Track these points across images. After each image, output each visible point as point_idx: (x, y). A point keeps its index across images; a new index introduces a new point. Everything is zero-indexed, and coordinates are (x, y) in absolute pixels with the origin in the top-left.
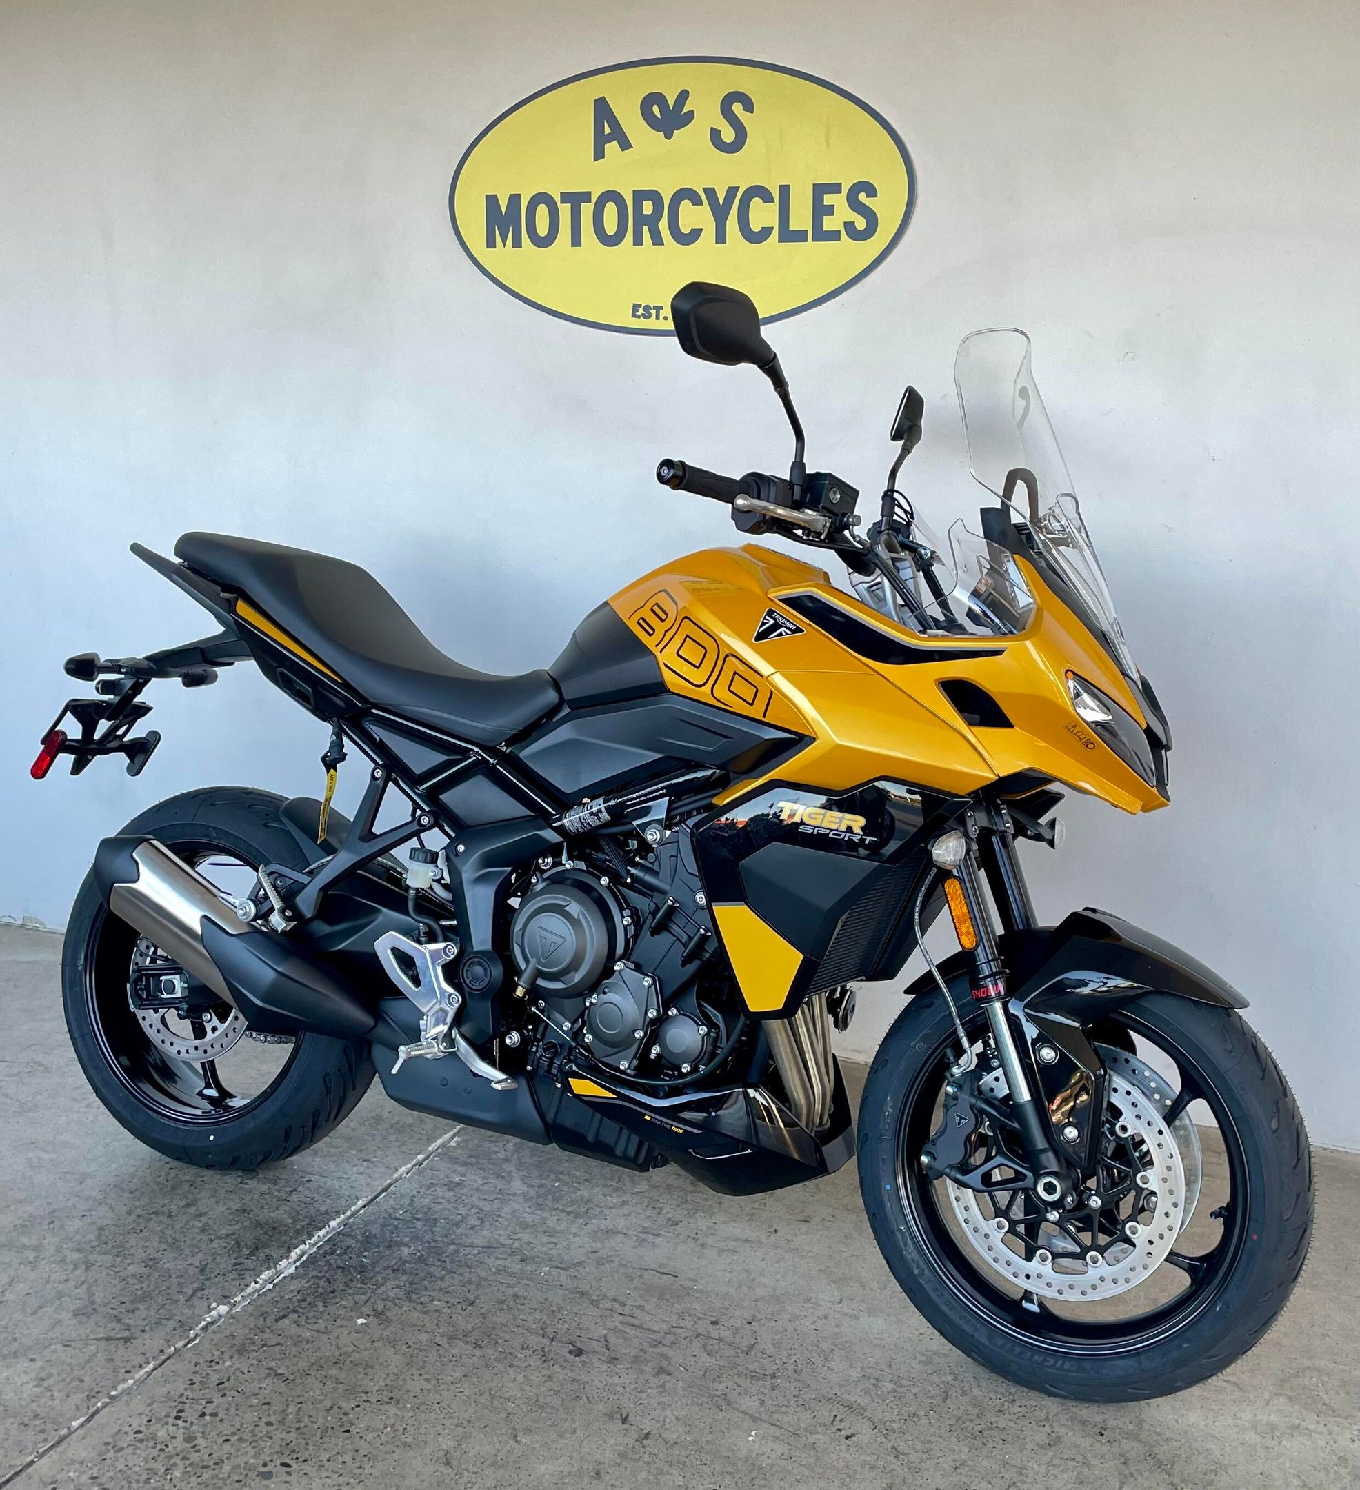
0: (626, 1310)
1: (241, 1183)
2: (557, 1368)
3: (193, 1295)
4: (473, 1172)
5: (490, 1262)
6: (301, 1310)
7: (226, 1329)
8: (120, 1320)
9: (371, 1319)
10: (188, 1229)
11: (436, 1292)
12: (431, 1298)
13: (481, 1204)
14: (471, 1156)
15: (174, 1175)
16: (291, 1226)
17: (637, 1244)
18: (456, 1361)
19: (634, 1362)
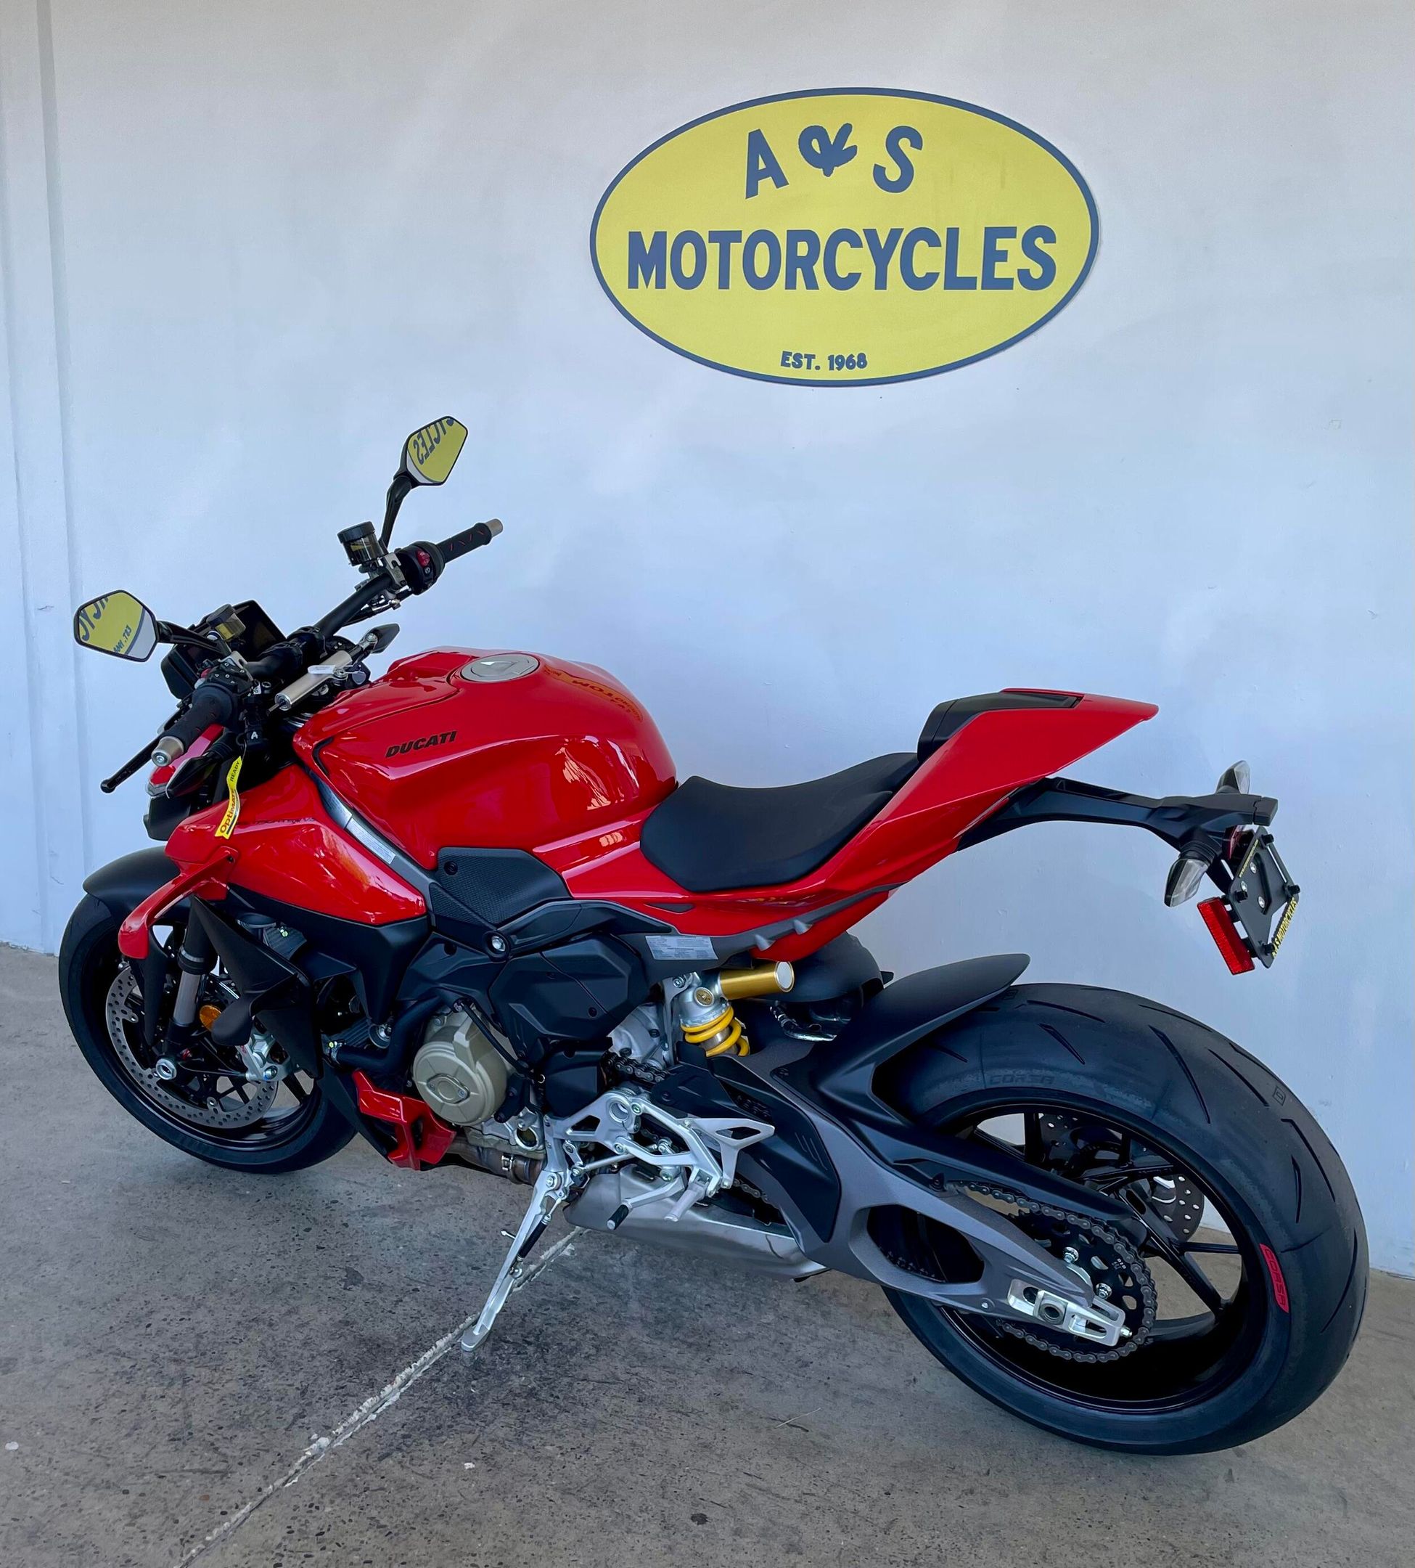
0: (752, 1470)
1: (345, 1289)
2: (678, 1537)
3: (293, 1423)
4: (588, 1289)
5: (605, 1401)
6: (405, 1448)
7: (327, 1467)
8: (217, 1449)
9: (479, 1463)
10: (289, 1342)
11: (549, 1434)
12: (542, 1441)
13: (596, 1329)
14: (585, 1269)
15: (274, 1275)
16: (396, 1344)
17: (763, 1387)
18: (569, 1522)
19: (764, 1536)
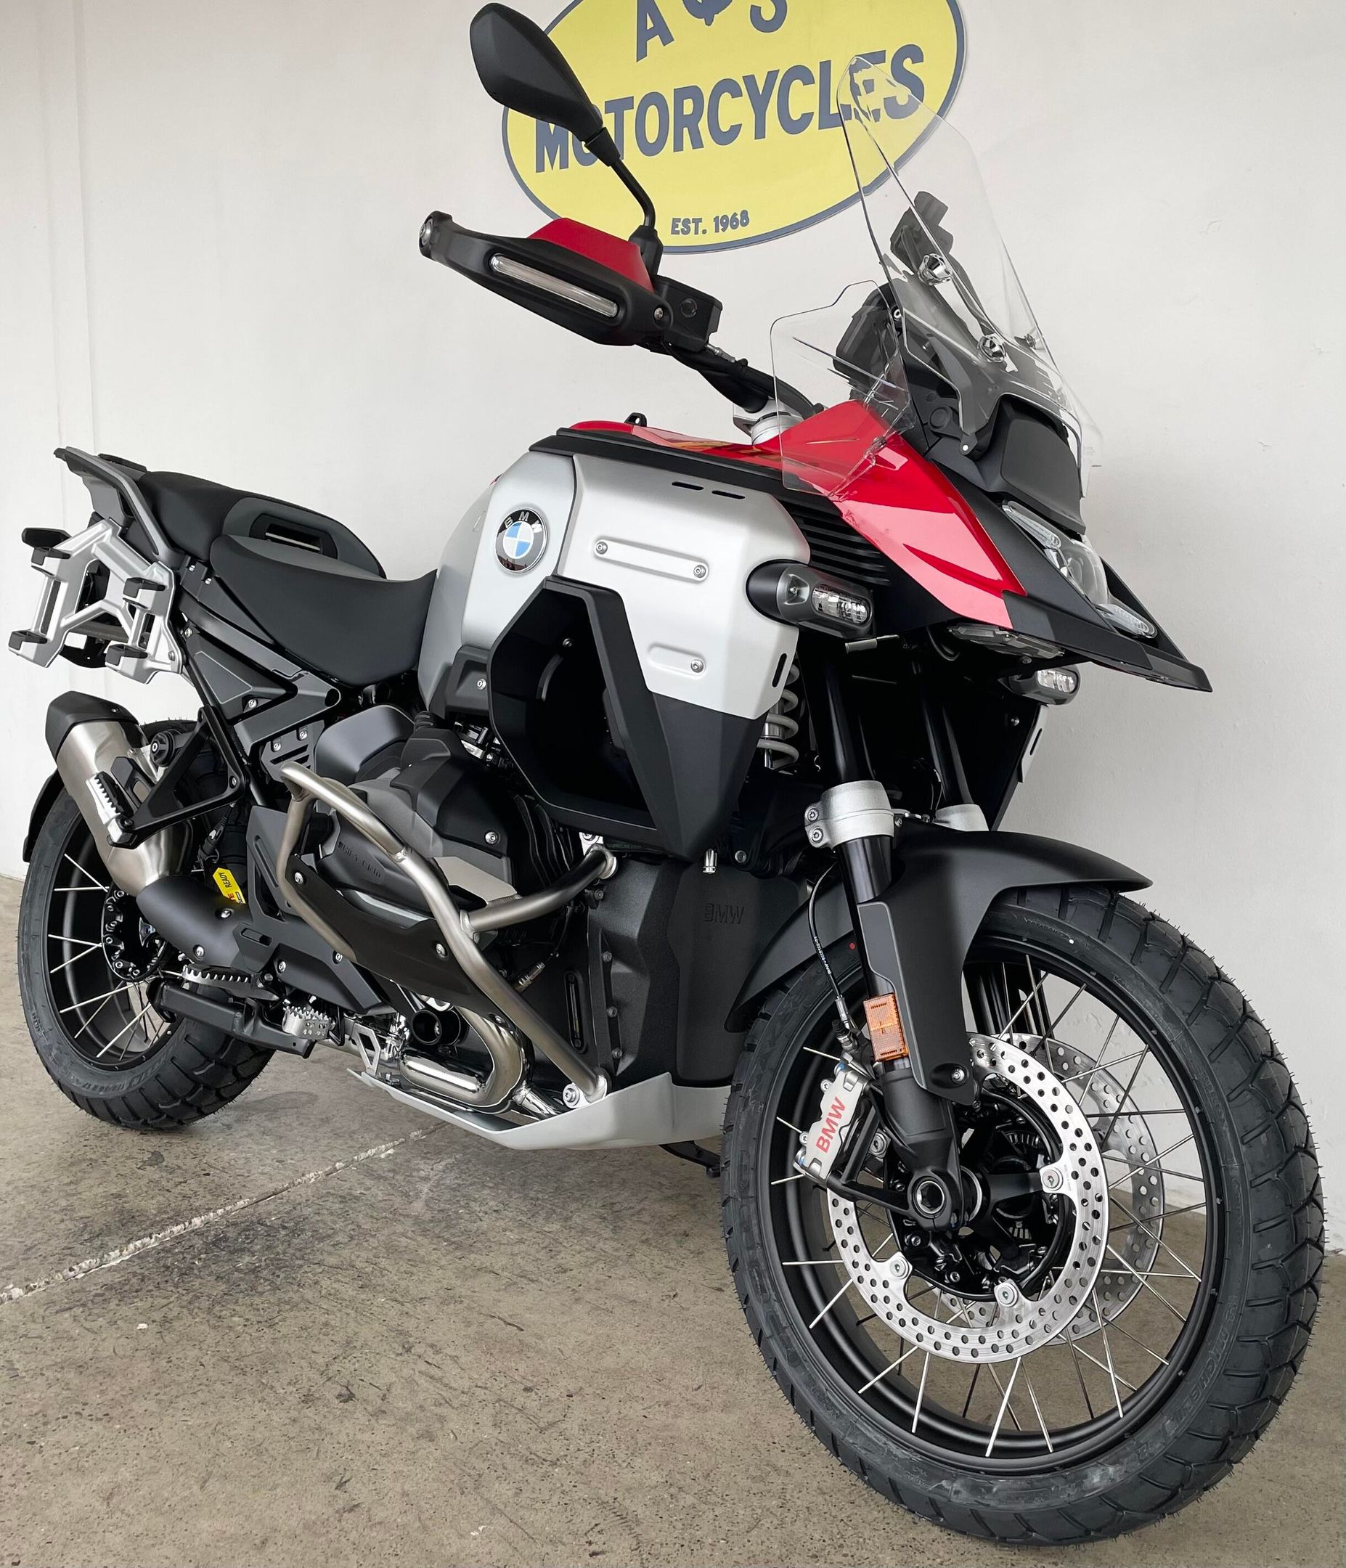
0: (436, 1359)
1: (139, 1168)
2: (310, 1412)
4: (381, 1188)
5: (325, 1283)
6: (90, 1305)
9: (151, 1326)
10: (50, 1207)
11: (244, 1307)
12: (233, 1313)
13: (364, 1221)
14: (393, 1171)
16: (152, 1217)
17: (503, 1287)
18: (206, 1385)
19: (401, 1420)
